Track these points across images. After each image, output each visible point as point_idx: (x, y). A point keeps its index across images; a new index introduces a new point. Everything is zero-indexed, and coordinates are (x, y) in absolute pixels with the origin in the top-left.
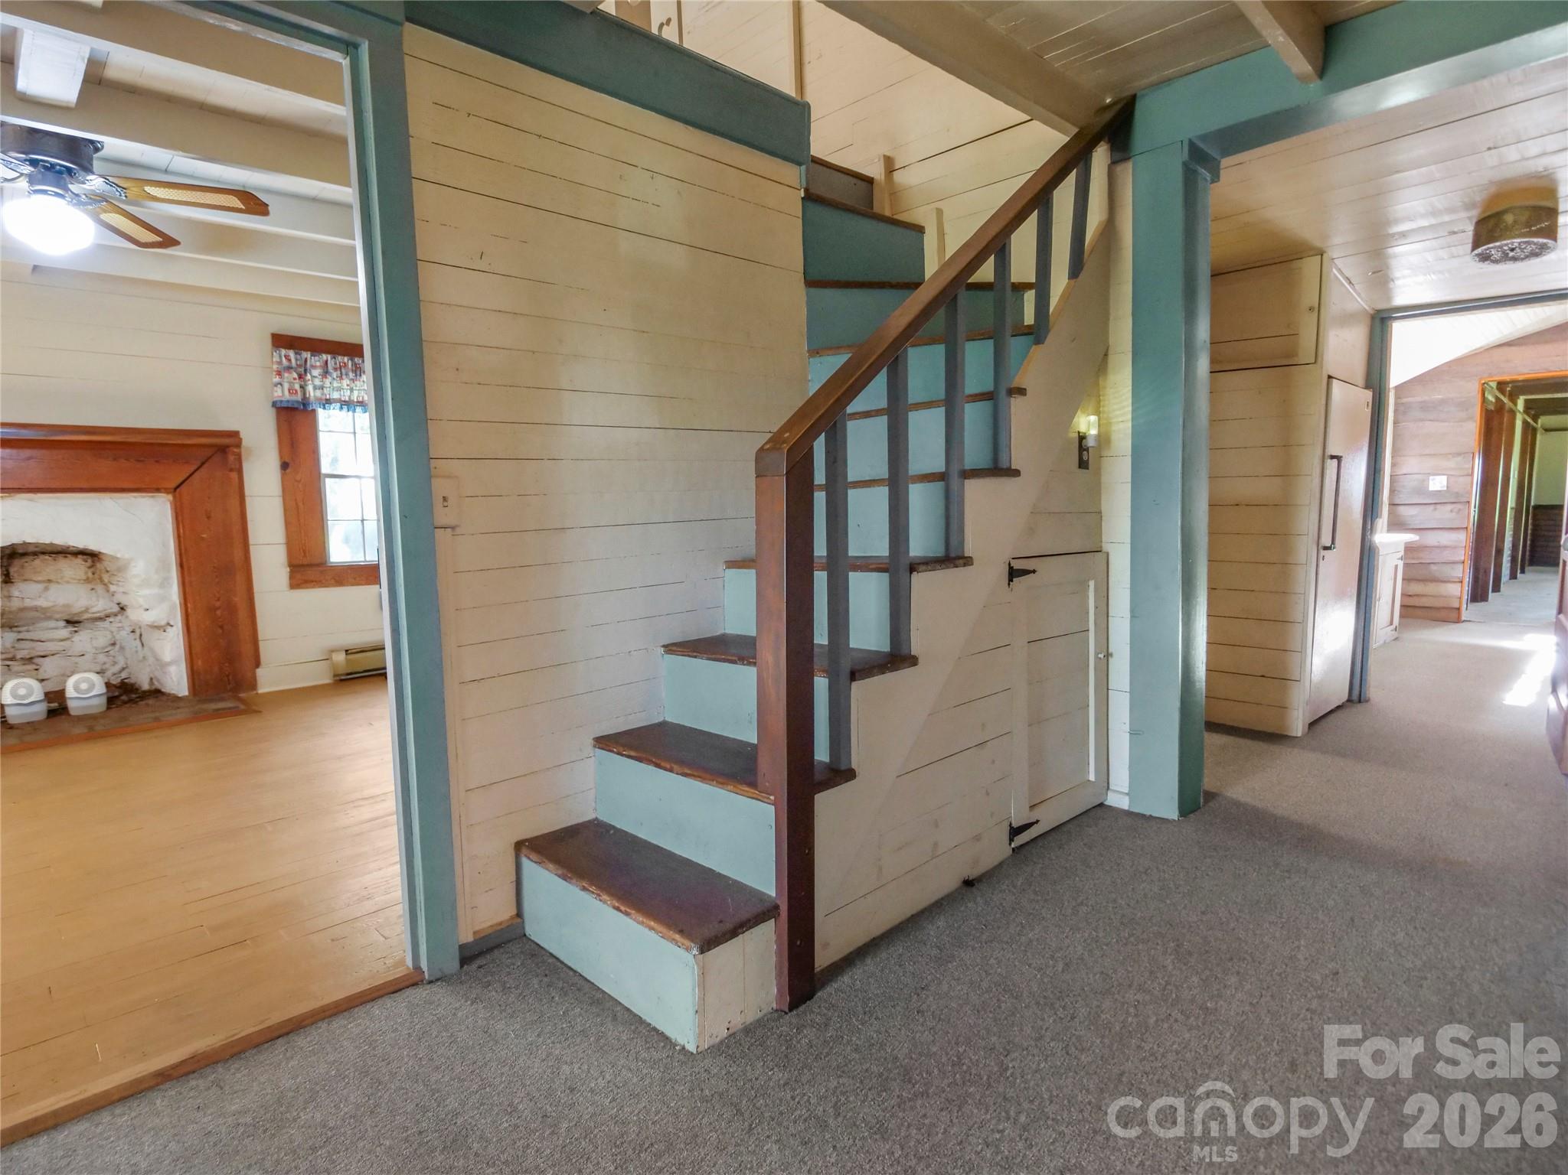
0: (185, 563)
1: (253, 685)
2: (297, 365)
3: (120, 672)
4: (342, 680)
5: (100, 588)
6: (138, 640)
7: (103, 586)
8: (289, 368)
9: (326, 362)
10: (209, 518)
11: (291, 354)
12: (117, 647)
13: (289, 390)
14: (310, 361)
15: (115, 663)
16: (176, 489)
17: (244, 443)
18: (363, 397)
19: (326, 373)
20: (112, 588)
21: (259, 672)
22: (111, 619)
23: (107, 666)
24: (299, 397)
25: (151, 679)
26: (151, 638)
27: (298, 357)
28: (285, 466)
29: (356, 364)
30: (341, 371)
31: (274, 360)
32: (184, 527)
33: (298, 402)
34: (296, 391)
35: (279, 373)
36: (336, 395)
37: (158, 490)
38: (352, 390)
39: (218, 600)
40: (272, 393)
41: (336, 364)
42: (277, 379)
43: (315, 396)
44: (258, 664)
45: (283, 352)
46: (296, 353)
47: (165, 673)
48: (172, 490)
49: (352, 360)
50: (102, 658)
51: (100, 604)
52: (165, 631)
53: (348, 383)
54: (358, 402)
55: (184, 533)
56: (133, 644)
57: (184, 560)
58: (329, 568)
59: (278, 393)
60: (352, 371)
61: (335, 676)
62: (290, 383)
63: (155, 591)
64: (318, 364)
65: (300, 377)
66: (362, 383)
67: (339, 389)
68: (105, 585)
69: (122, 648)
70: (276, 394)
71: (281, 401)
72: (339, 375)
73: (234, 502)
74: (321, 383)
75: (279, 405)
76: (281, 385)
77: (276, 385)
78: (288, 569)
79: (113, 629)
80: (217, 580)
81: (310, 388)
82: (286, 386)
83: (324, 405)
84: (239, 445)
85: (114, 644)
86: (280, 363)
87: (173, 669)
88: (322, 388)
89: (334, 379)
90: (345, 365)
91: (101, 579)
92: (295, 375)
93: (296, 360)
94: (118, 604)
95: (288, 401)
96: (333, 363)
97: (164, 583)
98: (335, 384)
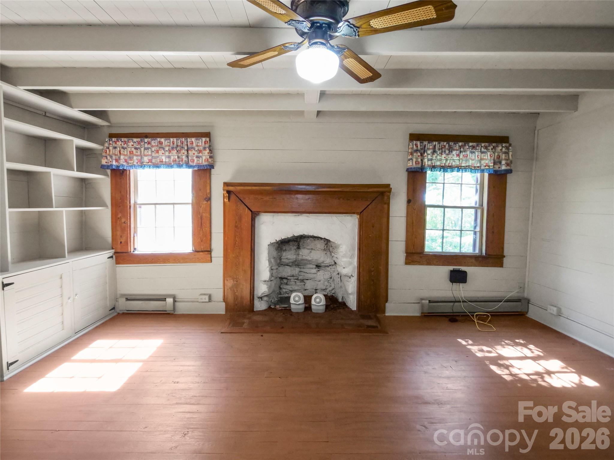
0: (361, 249)
1: (384, 311)
2: (421, 149)
3: (332, 290)
4: (425, 316)
5: (328, 253)
6: (340, 278)
7: (330, 253)
8: (416, 151)
9: (435, 145)
10: (373, 227)
11: (418, 143)
12: (332, 279)
13: (416, 162)
14: (427, 146)
15: (330, 286)
16: (361, 213)
17: (392, 190)
18: (452, 163)
19: (434, 152)
20: (333, 254)
21: (387, 304)
22: (331, 267)
23: (327, 287)
24: (420, 166)
25: (343, 297)
26: (345, 279)
27: (422, 144)
28: (409, 201)
29: (450, 146)
30: (442, 150)
31: (410, 147)
32: (362, 231)
33: (419, 168)
34: (419, 162)
35: (412, 154)
36: (438, 163)
37: (354, 213)
38: (447, 160)
39: (373, 267)
40: (407, 164)
41: (440, 146)
42: (410, 157)
43: (428, 165)
44: (387, 301)
45: (415, 142)
46: (421, 143)
47: (348, 297)
48: (360, 213)
49: (448, 144)
50: (326, 283)
51: (328, 261)
52: (350, 278)
53: (445, 156)
54: (449, 166)
55: (362, 234)
56: (337, 280)
57: (361, 247)
58: (425, 255)
59: (410, 164)
60: (448, 149)
61: (422, 313)
62: (416, 158)
63: (348, 259)
64: (431, 147)
65: (422, 155)
66: (452, 156)
67: (441, 160)
68: (331, 252)
69: (334, 280)
70: (409, 165)
71: (411, 168)
72: (441, 152)
73: (385, 220)
74: (432, 157)
75: (410, 170)
76: (412, 160)
77: (409, 160)
78: (405, 255)
79: (331, 271)
80: (373, 258)
81: (426, 160)
82: (414, 160)
83: (431, 169)
84: (390, 191)
85: (331, 278)
86: (412, 148)
87: (351, 297)
88: (431, 160)
89: (438, 155)
90: (445, 146)
91: (329, 249)
92: (419, 154)
93: (421, 146)
94: (334, 261)
95: (414, 168)
96: (439, 146)
97: (352, 257)
98: (439, 157)
